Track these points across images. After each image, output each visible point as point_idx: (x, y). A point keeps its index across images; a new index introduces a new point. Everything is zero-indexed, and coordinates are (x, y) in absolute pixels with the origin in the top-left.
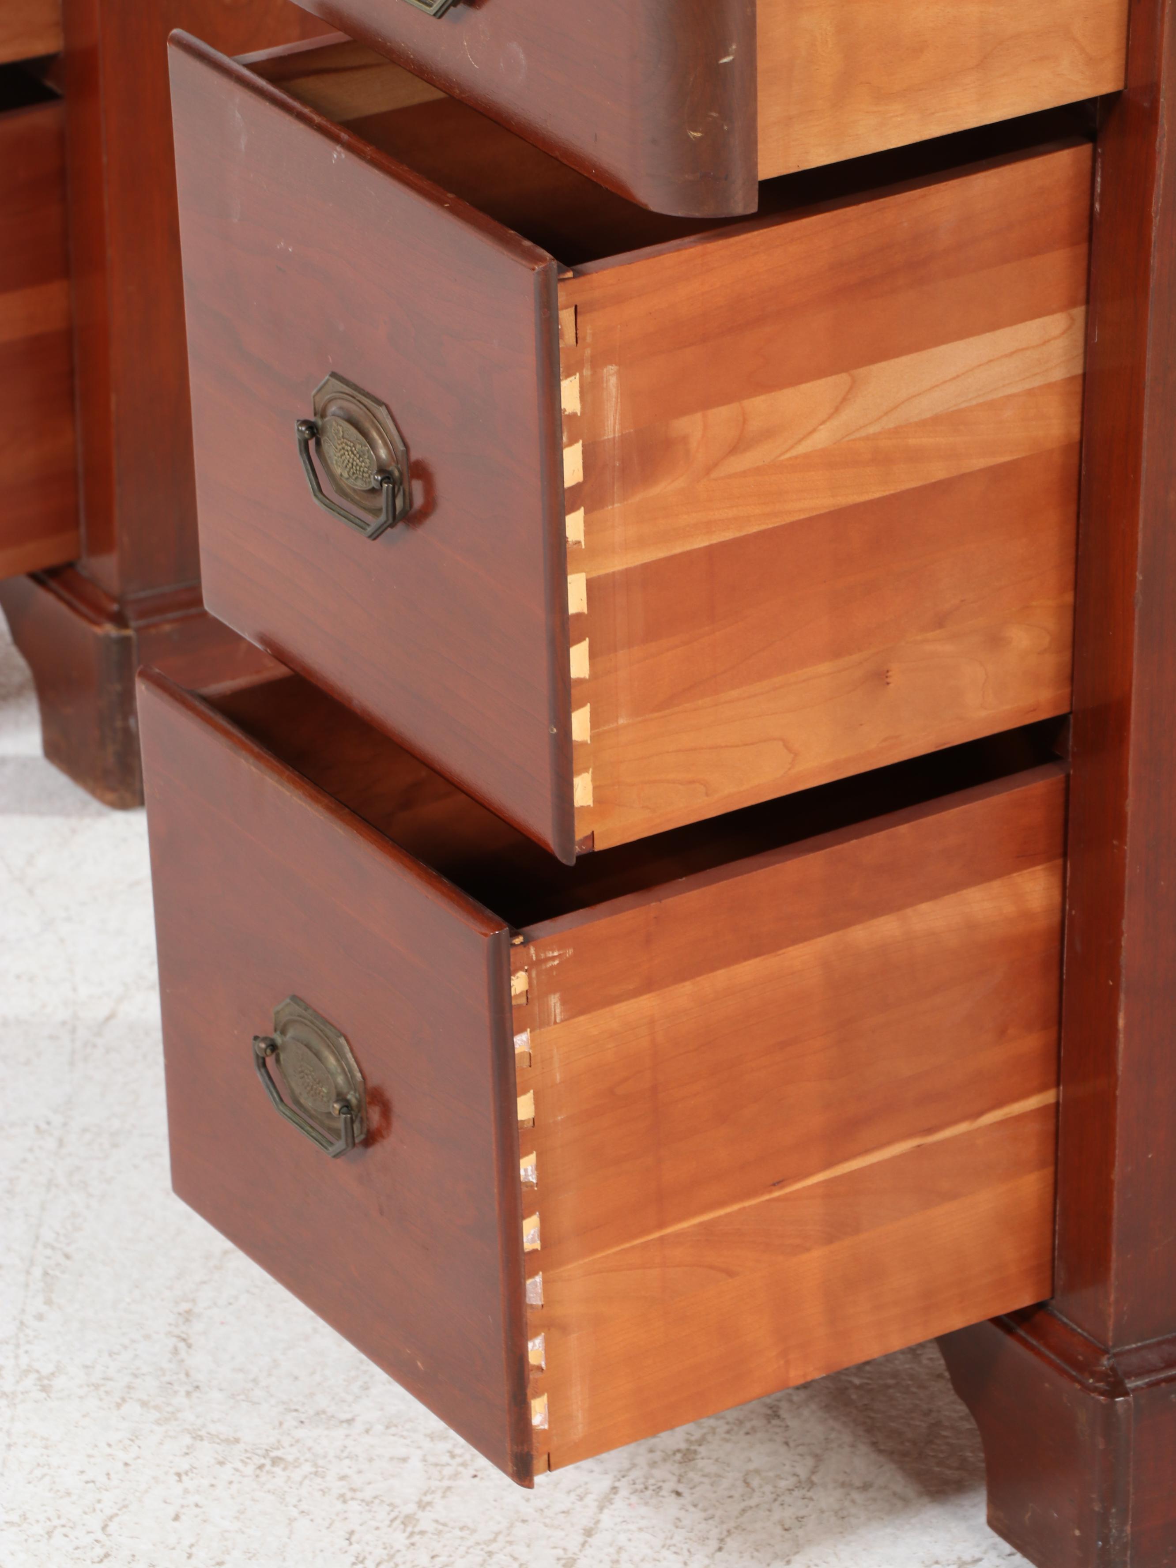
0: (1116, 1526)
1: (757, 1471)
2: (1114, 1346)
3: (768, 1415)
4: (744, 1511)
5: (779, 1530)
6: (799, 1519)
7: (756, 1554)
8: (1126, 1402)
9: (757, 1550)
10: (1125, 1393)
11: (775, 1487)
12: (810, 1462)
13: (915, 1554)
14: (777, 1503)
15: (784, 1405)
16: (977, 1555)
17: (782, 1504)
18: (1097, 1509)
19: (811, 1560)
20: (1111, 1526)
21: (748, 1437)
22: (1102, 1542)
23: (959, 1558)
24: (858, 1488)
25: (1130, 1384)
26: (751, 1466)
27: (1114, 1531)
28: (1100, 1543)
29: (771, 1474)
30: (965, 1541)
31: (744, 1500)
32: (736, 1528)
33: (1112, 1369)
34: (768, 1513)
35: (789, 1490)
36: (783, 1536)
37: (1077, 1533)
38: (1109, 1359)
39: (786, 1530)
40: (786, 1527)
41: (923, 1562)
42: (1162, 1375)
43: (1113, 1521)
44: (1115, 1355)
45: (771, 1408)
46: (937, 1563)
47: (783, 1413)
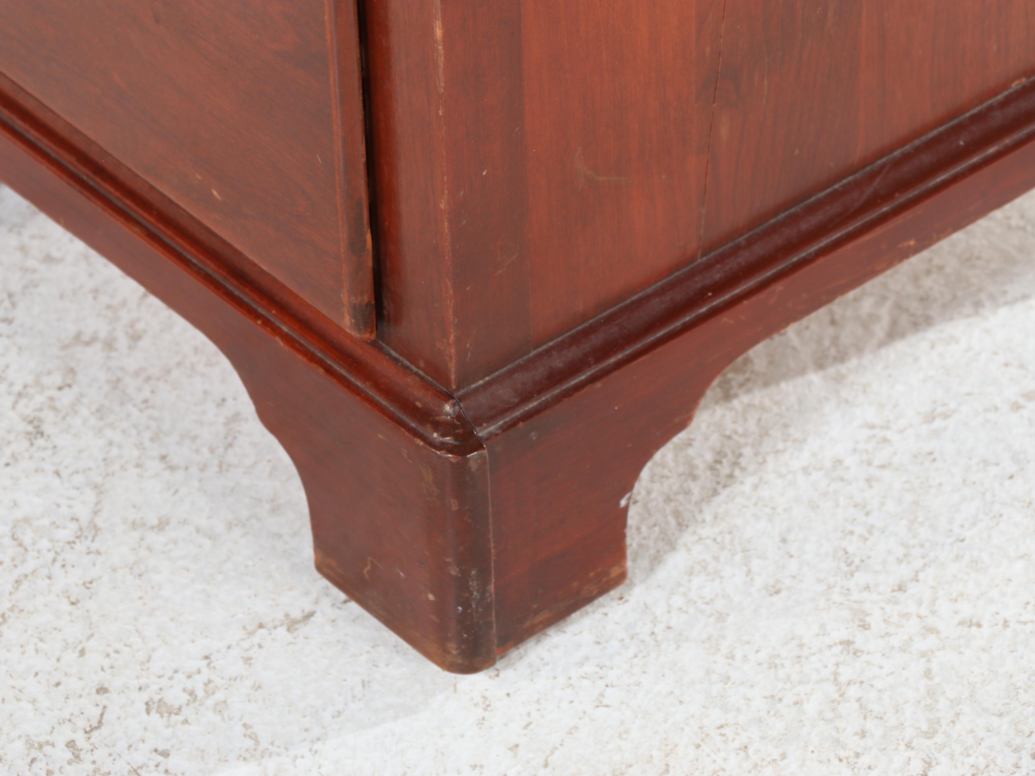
0: (477, 588)
1: (27, 520)
2: (458, 389)
3: (29, 433)
4: (18, 582)
5: (65, 606)
6: (88, 584)
7: (41, 645)
8: (482, 457)
9: (42, 640)
10: (478, 446)
11: (52, 541)
12: (90, 496)
13: (232, 616)
14: (58, 565)
15: (48, 416)
16: (308, 608)
17: (63, 566)
18: (453, 573)
19: (109, 645)
20: (471, 589)
21: (9, 469)
22: (462, 607)
23: (287, 615)
24: (152, 528)
25: (482, 433)
26: (19, 514)
27: (475, 593)
28: (460, 608)
29: (45, 522)
30: (290, 589)
31: (15, 566)
32: (11, 609)
33: (459, 417)
34: (48, 581)
35: (69, 543)
36: (70, 614)
37: (431, 597)
38: (454, 405)
39: (73, 603)
40: (73, 599)
41: (244, 628)
42: (518, 413)
43: (473, 584)
44: (460, 399)
45: (31, 422)
46: (261, 626)
47: (47, 428)
